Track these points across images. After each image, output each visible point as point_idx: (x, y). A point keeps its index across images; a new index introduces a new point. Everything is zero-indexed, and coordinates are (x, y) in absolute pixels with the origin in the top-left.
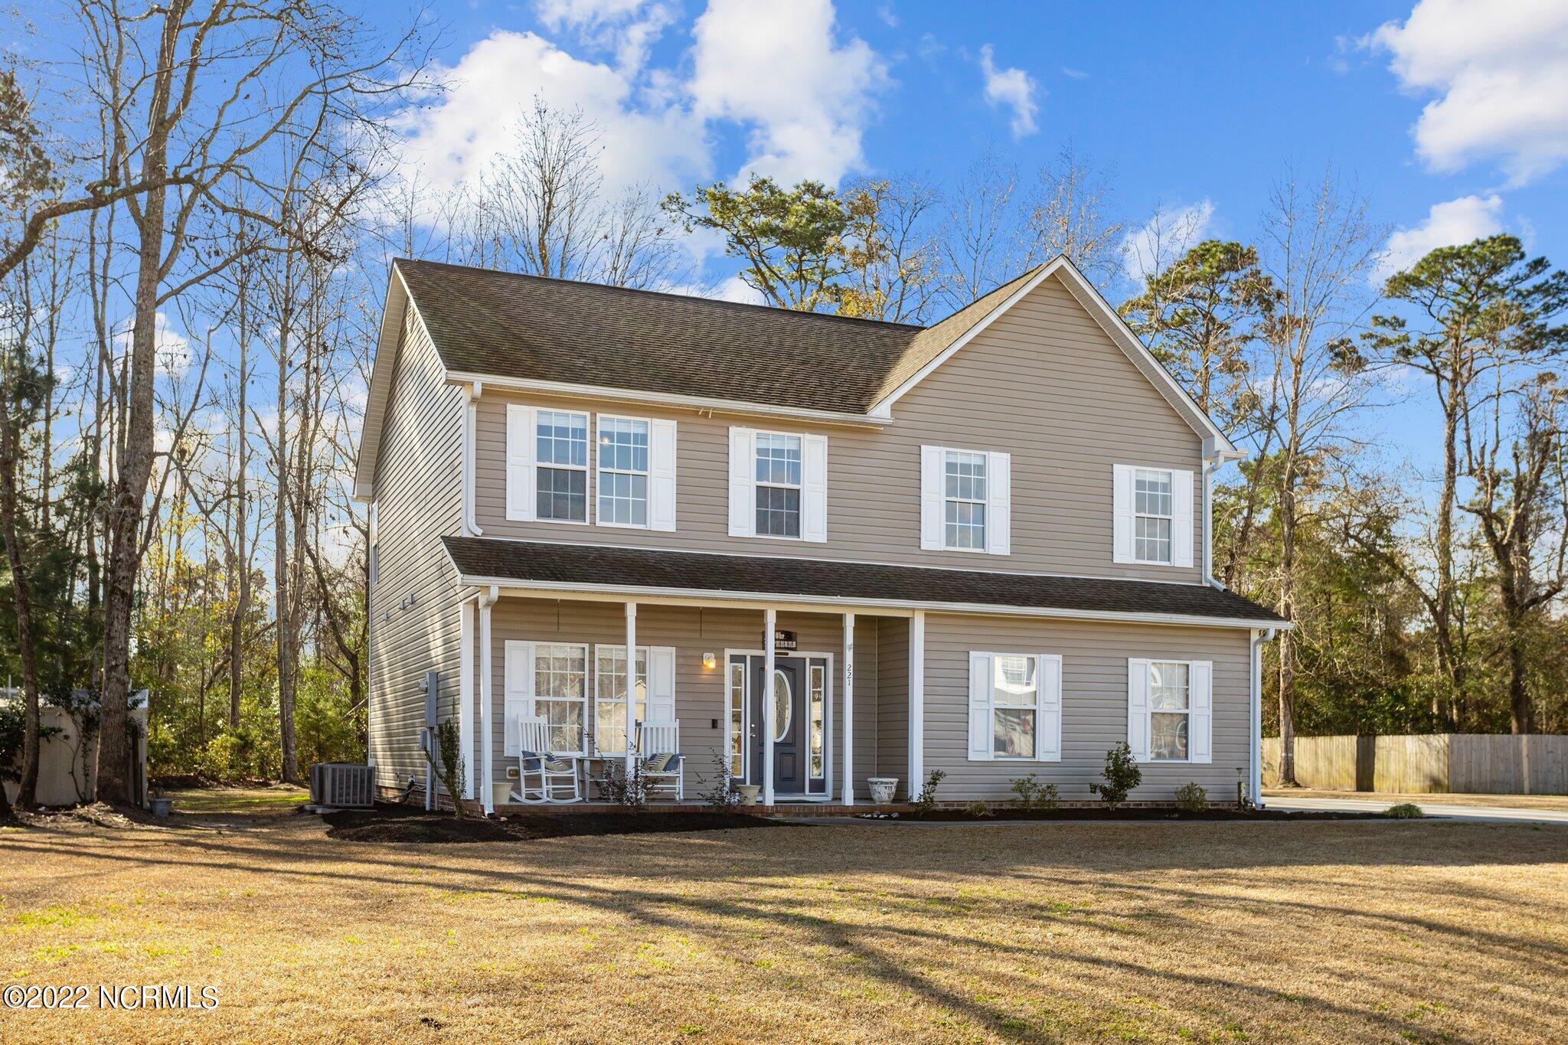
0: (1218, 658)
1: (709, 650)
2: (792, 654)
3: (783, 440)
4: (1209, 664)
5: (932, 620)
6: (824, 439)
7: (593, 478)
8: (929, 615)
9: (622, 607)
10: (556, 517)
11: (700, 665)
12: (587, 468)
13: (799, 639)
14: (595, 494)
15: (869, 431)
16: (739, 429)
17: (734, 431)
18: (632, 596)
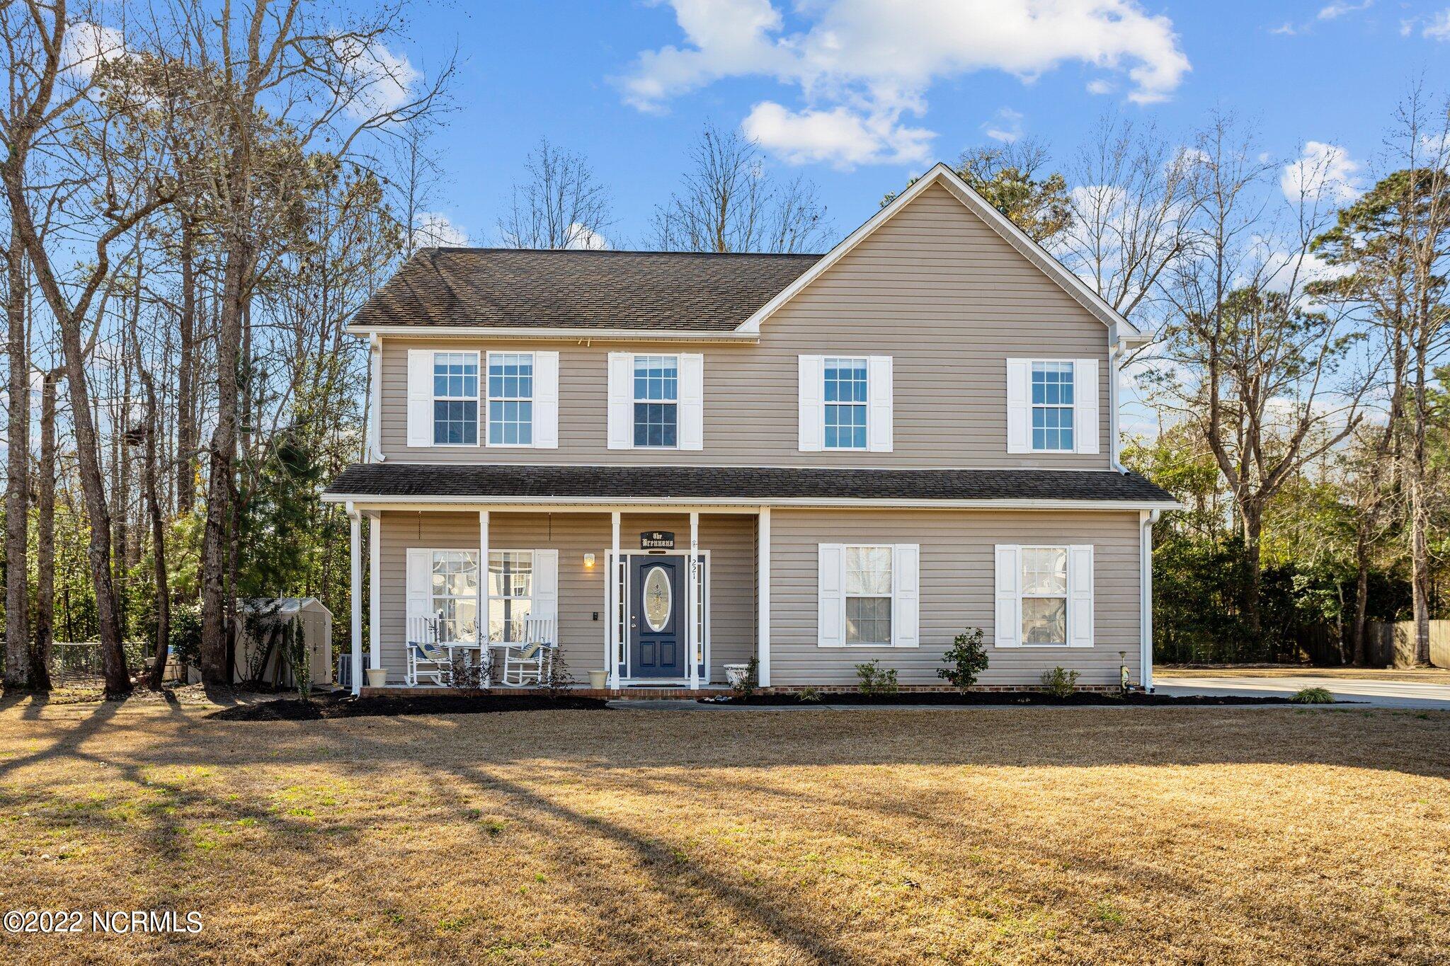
0: (1098, 541)
1: (589, 551)
2: (669, 552)
3: (657, 361)
4: (1090, 548)
5: (779, 516)
6: (699, 357)
7: (483, 406)
8: (774, 511)
9: (476, 515)
10: (452, 441)
11: (582, 565)
12: (478, 399)
13: (676, 538)
14: (485, 421)
15: (745, 346)
16: (617, 354)
17: (612, 356)
18: (485, 506)
